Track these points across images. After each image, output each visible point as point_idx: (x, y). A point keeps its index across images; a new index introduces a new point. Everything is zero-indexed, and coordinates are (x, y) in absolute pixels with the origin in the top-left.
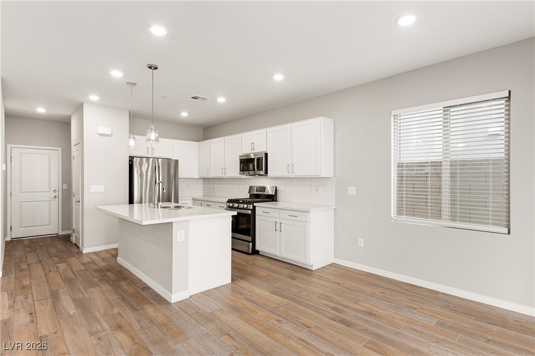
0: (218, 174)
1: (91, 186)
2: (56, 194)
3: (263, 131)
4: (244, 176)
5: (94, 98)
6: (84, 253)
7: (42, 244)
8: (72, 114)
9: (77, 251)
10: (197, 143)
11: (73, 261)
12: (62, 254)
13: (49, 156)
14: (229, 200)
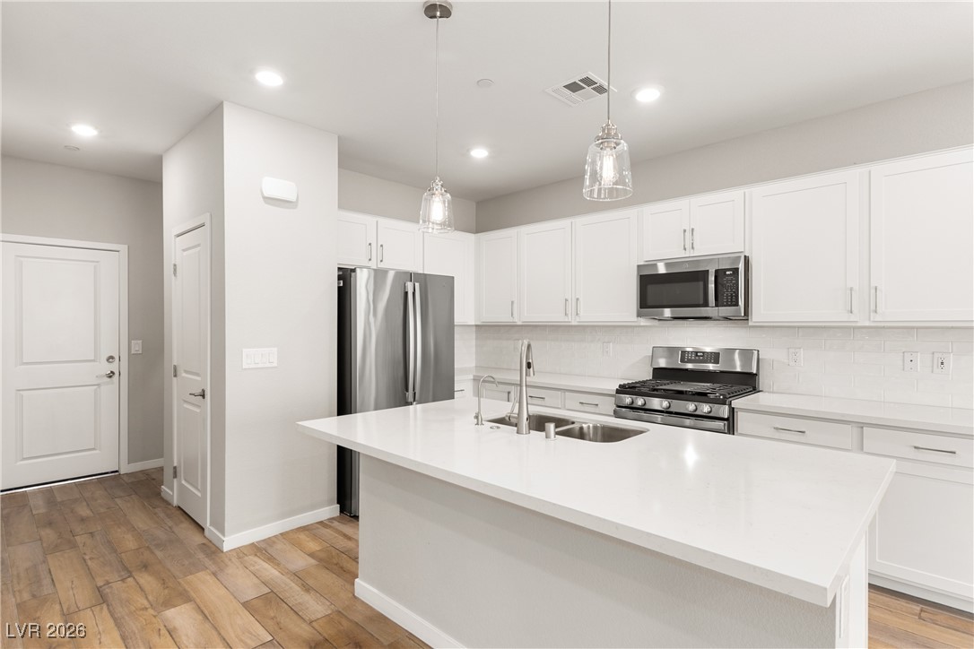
0: (555, 316)
1: (245, 351)
2: (114, 367)
3: (735, 194)
4: (643, 322)
5: (269, 78)
6: (225, 550)
7: (84, 511)
8: (168, 150)
9: (197, 539)
10: (472, 237)
11: (205, 585)
12: (159, 554)
13: (95, 267)
14: (620, 386)
